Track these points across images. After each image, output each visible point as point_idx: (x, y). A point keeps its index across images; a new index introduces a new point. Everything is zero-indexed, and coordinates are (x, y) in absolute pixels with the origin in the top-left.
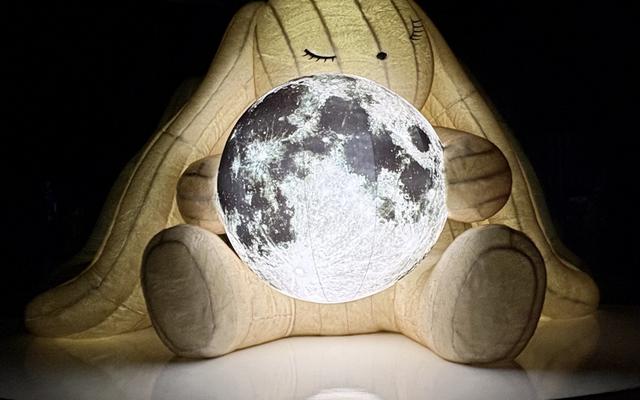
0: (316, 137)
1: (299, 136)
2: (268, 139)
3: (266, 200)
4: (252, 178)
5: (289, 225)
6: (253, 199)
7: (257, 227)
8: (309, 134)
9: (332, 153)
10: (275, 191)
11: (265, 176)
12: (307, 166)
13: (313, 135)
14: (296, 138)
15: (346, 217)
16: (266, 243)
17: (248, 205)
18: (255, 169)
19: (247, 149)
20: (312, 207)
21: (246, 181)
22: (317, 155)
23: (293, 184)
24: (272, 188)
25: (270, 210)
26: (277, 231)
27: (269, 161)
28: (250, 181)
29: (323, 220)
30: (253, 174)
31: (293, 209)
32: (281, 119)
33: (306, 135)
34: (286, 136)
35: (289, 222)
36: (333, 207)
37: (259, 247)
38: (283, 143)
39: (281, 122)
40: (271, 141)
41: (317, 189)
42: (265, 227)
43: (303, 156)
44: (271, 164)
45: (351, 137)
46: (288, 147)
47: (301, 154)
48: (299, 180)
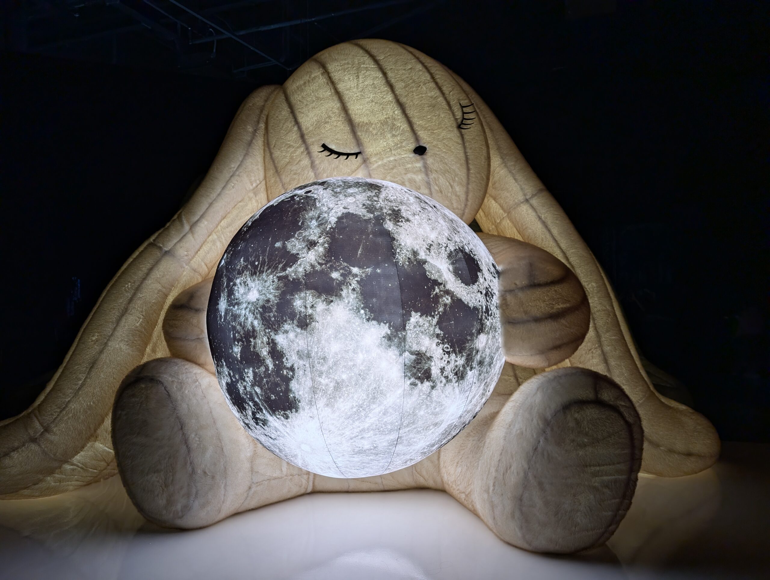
0: (322, 271)
1: (301, 269)
2: (261, 272)
3: (258, 355)
4: (241, 325)
5: (288, 390)
6: (241, 352)
7: (248, 389)
8: (312, 266)
9: (344, 293)
10: (268, 344)
11: (256, 323)
12: (310, 311)
13: (318, 268)
14: (296, 272)
15: (364, 379)
16: (261, 410)
17: (237, 360)
18: (243, 312)
19: (235, 284)
20: (318, 367)
21: (234, 328)
22: (324, 297)
23: (291, 335)
24: (265, 339)
25: (263, 369)
26: (273, 397)
27: (261, 303)
28: (238, 327)
29: (332, 385)
30: (242, 319)
31: (292, 369)
32: (278, 245)
33: (308, 268)
34: (284, 269)
35: (287, 385)
36: (345, 367)
37: (254, 414)
38: (280, 278)
39: (278, 249)
40: (264, 275)
41: (323, 342)
42: (258, 390)
43: (305, 299)
44: (263, 307)
45: (369, 270)
46: (285, 285)
47: (303, 295)
48: (299, 330)
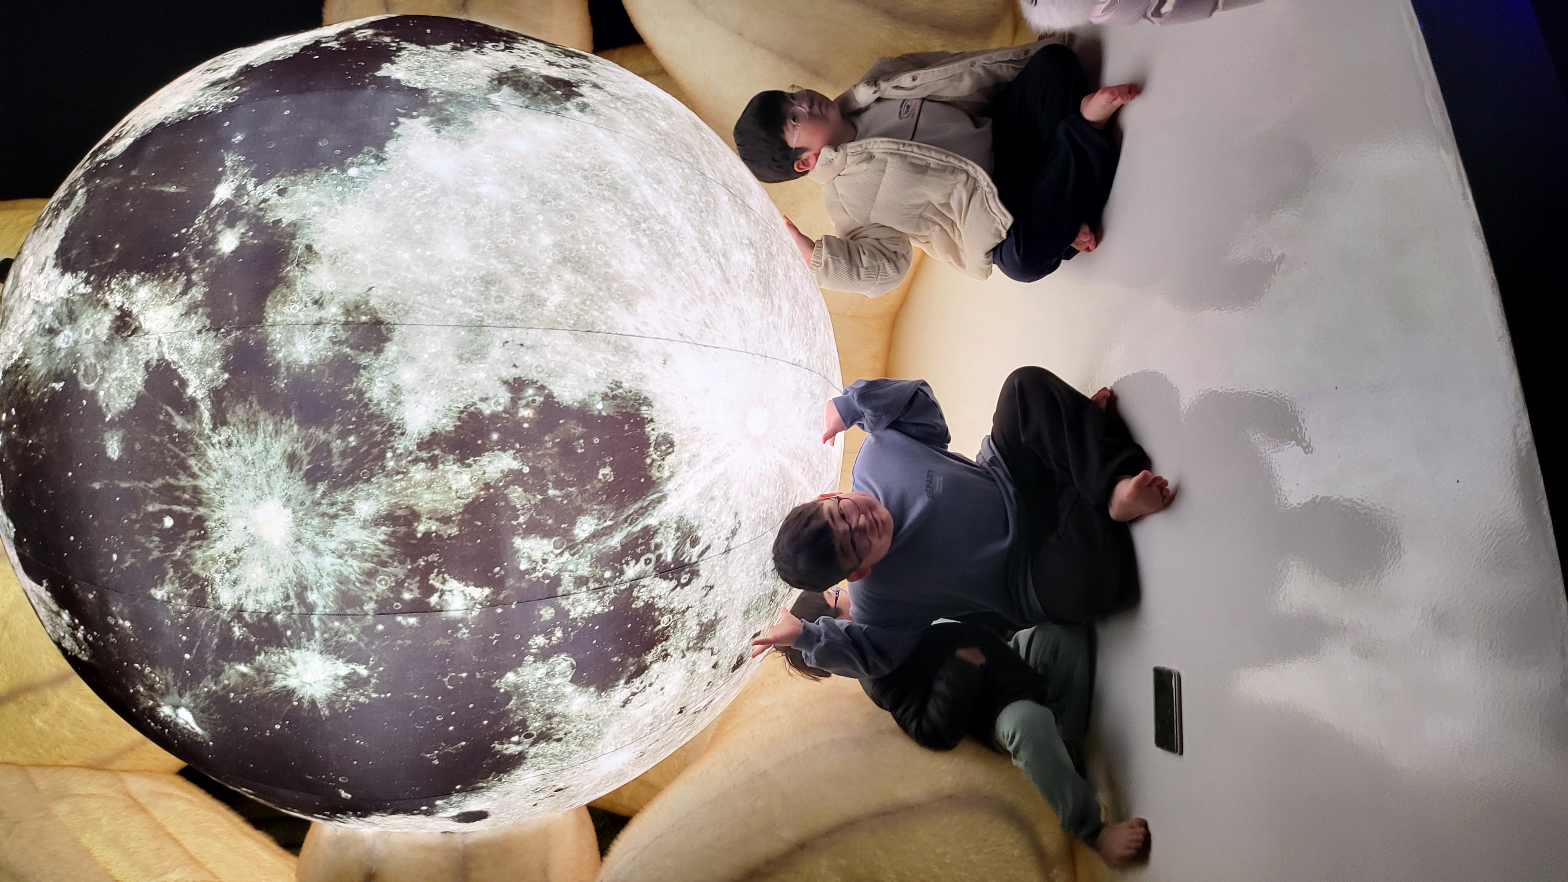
0: (211, 280)
1: (196, 347)
2: (197, 497)
3: (473, 509)
4: (371, 574)
5: (582, 414)
6: (463, 578)
7: (585, 570)
8: (191, 309)
9: (287, 216)
10: (433, 462)
11: (365, 508)
12: (333, 311)
13: (197, 293)
14: (202, 363)
15: (558, 196)
16: (648, 533)
17: (492, 603)
18: (328, 562)
19: (238, 612)
20: (511, 303)
21: (385, 609)
22: (291, 271)
23: (407, 376)
24: (419, 473)
25: (516, 494)
26: (605, 472)
27: (298, 488)
28: (381, 586)
29: (569, 276)
30: (353, 568)
31: (517, 386)
32: (113, 449)
33: (195, 322)
34: (189, 408)
35: (566, 412)
36: (516, 233)
37: (664, 571)
38: (219, 420)
39: (127, 446)
40: (206, 483)
41: (435, 279)
42: (585, 527)
43: (290, 327)
44: (312, 478)
45: (230, 160)
46: (242, 396)
47: (276, 335)
48: (391, 350)
